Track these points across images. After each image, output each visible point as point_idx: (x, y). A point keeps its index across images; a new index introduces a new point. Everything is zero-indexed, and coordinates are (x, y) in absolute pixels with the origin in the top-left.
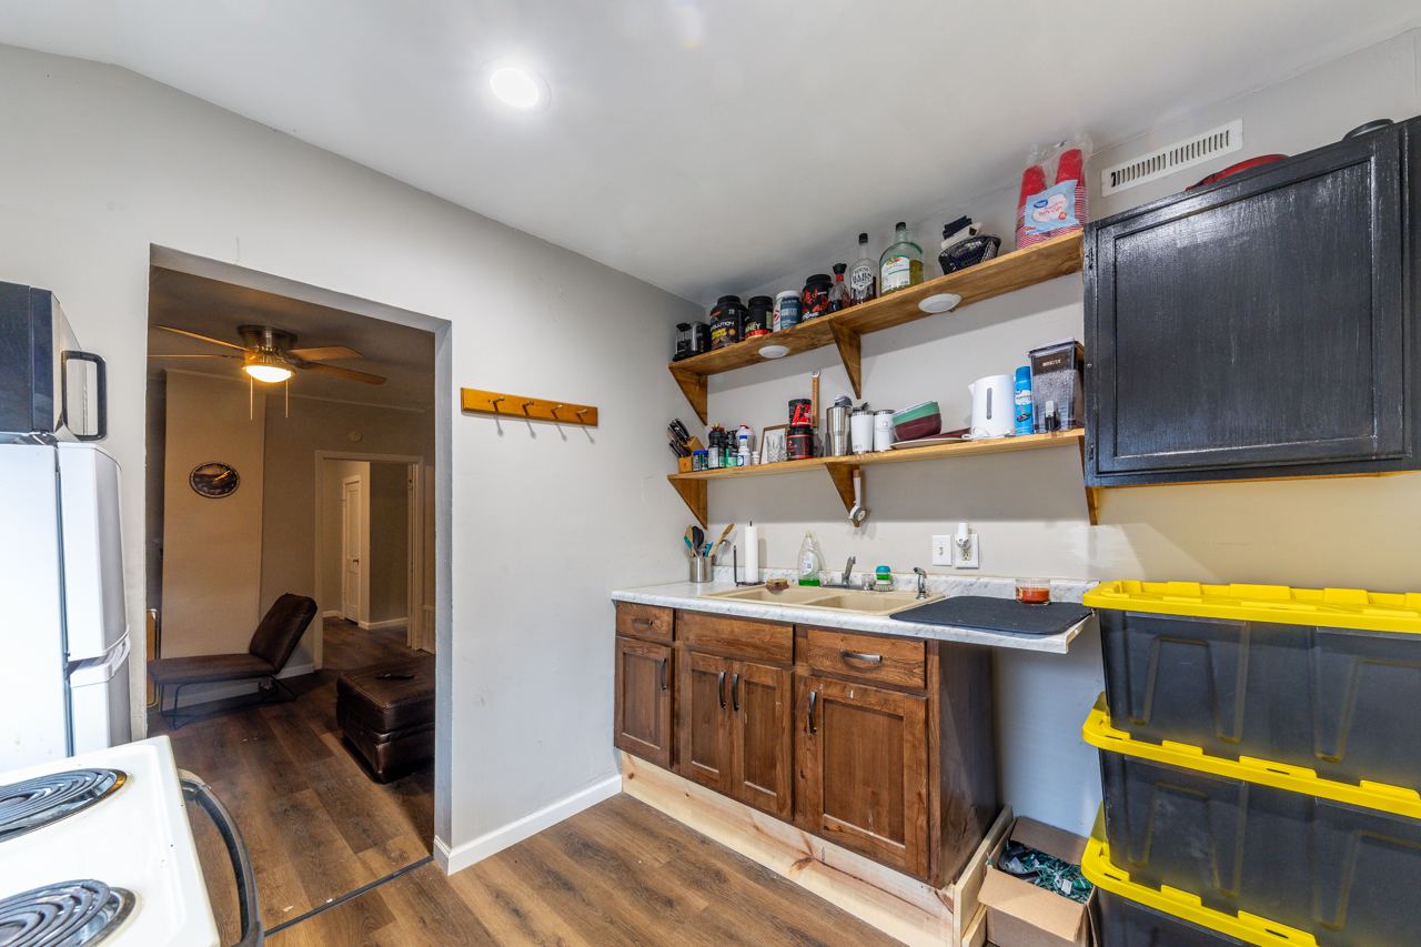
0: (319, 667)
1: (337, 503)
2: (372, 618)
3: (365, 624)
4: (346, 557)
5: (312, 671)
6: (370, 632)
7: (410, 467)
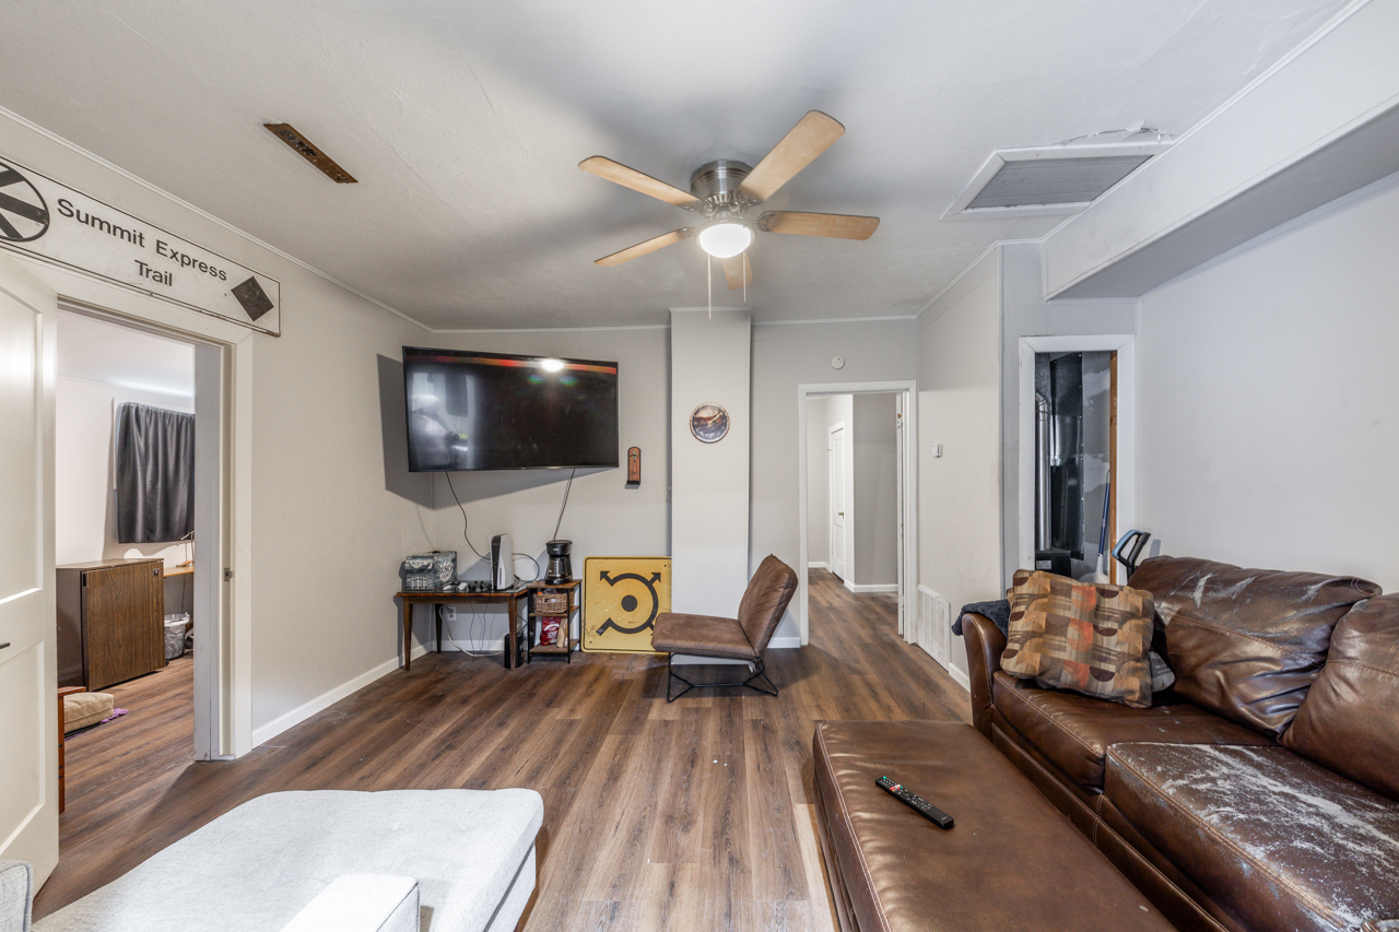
0: (805, 643)
1: (825, 450)
2: (857, 581)
3: (850, 585)
4: (833, 510)
5: (798, 646)
6: (857, 597)
7: (898, 397)
